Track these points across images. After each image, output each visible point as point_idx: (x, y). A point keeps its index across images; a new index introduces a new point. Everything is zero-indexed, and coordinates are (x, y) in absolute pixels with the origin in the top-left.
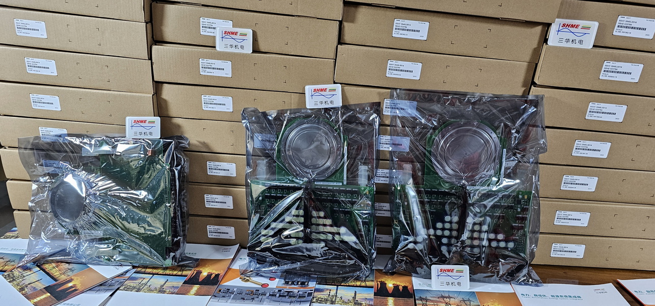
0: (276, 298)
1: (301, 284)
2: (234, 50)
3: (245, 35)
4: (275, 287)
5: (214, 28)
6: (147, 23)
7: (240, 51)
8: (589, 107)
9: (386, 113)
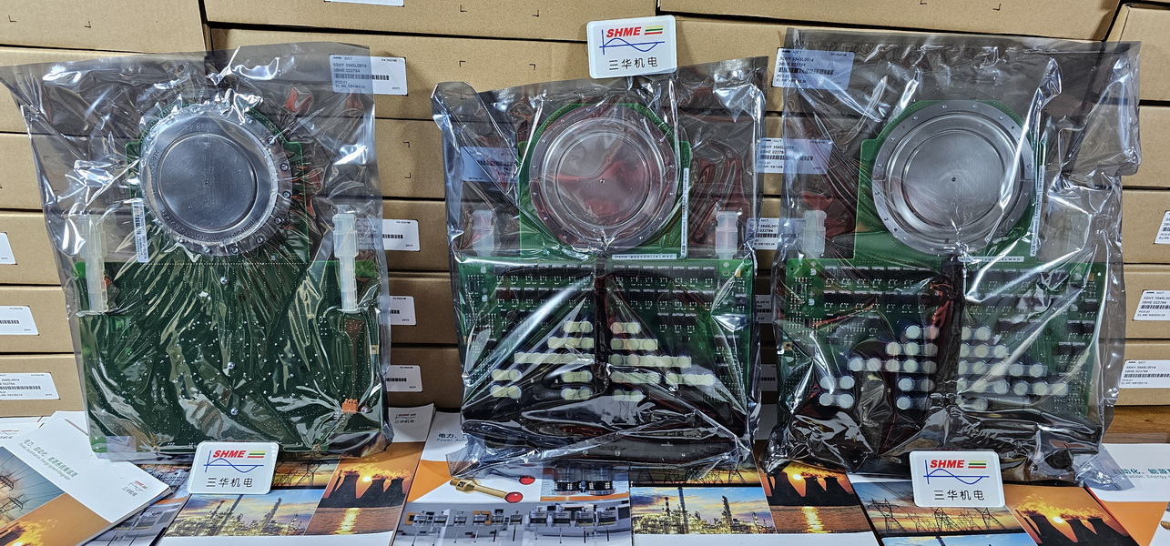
0: (549, 528)
1: (596, 488)
4: (538, 500)
9: (780, 84)
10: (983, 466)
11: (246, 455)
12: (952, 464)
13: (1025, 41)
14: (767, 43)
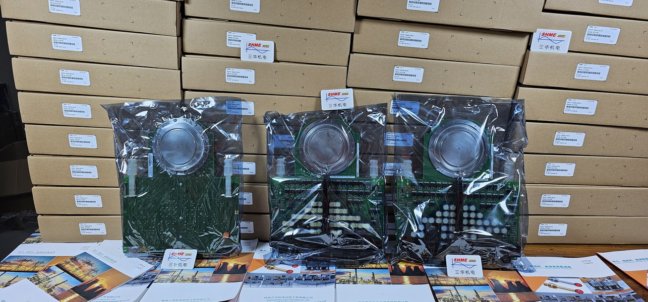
0: (303, 282)
1: (322, 269)
2: (257, 60)
3: (267, 46)
4: (300, 273)
5: (239, 41)
6: (178, 37)
7: (263, 61)
8: (567, 103)
9: (393, 113)
10: (474, 261)
11: (184, 254)
12: (462, 260)
13: (482, 98)
14: (387, 98)
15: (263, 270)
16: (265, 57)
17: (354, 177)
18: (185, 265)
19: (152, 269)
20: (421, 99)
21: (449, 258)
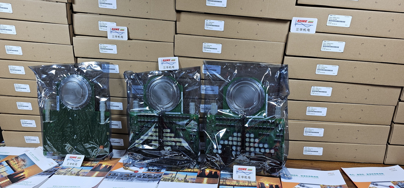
2: (117, 39)
3: (123, 30)
4: (142, 172)
5: (106, 27)
6: (69, 25)
7: (121, 39)
8: (317, 67)
9: (203, 73)
10: (251, 170)
11: (77, 158)
12: (243, 169)
13: (261, 63)
14: (200, 63)
15: (121, 170)
16: (122, 37)
17: (180, 113)
18: (76, 164)
19: (57, 166)
20: (222, 64)
21: (235, 167)
